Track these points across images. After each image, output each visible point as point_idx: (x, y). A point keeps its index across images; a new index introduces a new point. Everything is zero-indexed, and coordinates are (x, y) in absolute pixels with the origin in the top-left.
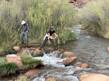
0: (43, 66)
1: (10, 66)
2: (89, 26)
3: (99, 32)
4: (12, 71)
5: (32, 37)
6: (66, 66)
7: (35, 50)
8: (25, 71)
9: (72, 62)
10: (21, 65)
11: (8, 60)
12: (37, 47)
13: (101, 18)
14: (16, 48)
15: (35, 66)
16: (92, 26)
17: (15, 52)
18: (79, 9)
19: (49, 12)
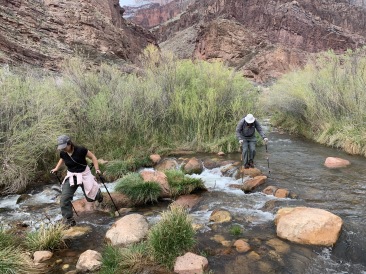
0: (205, 190)
1: (149, 188)
2: (284, 121)
3: (304, 132)
4: (152, 197)
5: (181, 138)
6: (247, 192)
7: (186, 162)
8: (173, 197)
9: (257, 186)
10: (167, 186)
11: (145, 177)
12: (190, 156)
13: (308, 104)
14: (155, 157)
15: (190, 190)
16: (292, 121)
17: (154, 165)
18: (264, 89)
19: (211, 94)
